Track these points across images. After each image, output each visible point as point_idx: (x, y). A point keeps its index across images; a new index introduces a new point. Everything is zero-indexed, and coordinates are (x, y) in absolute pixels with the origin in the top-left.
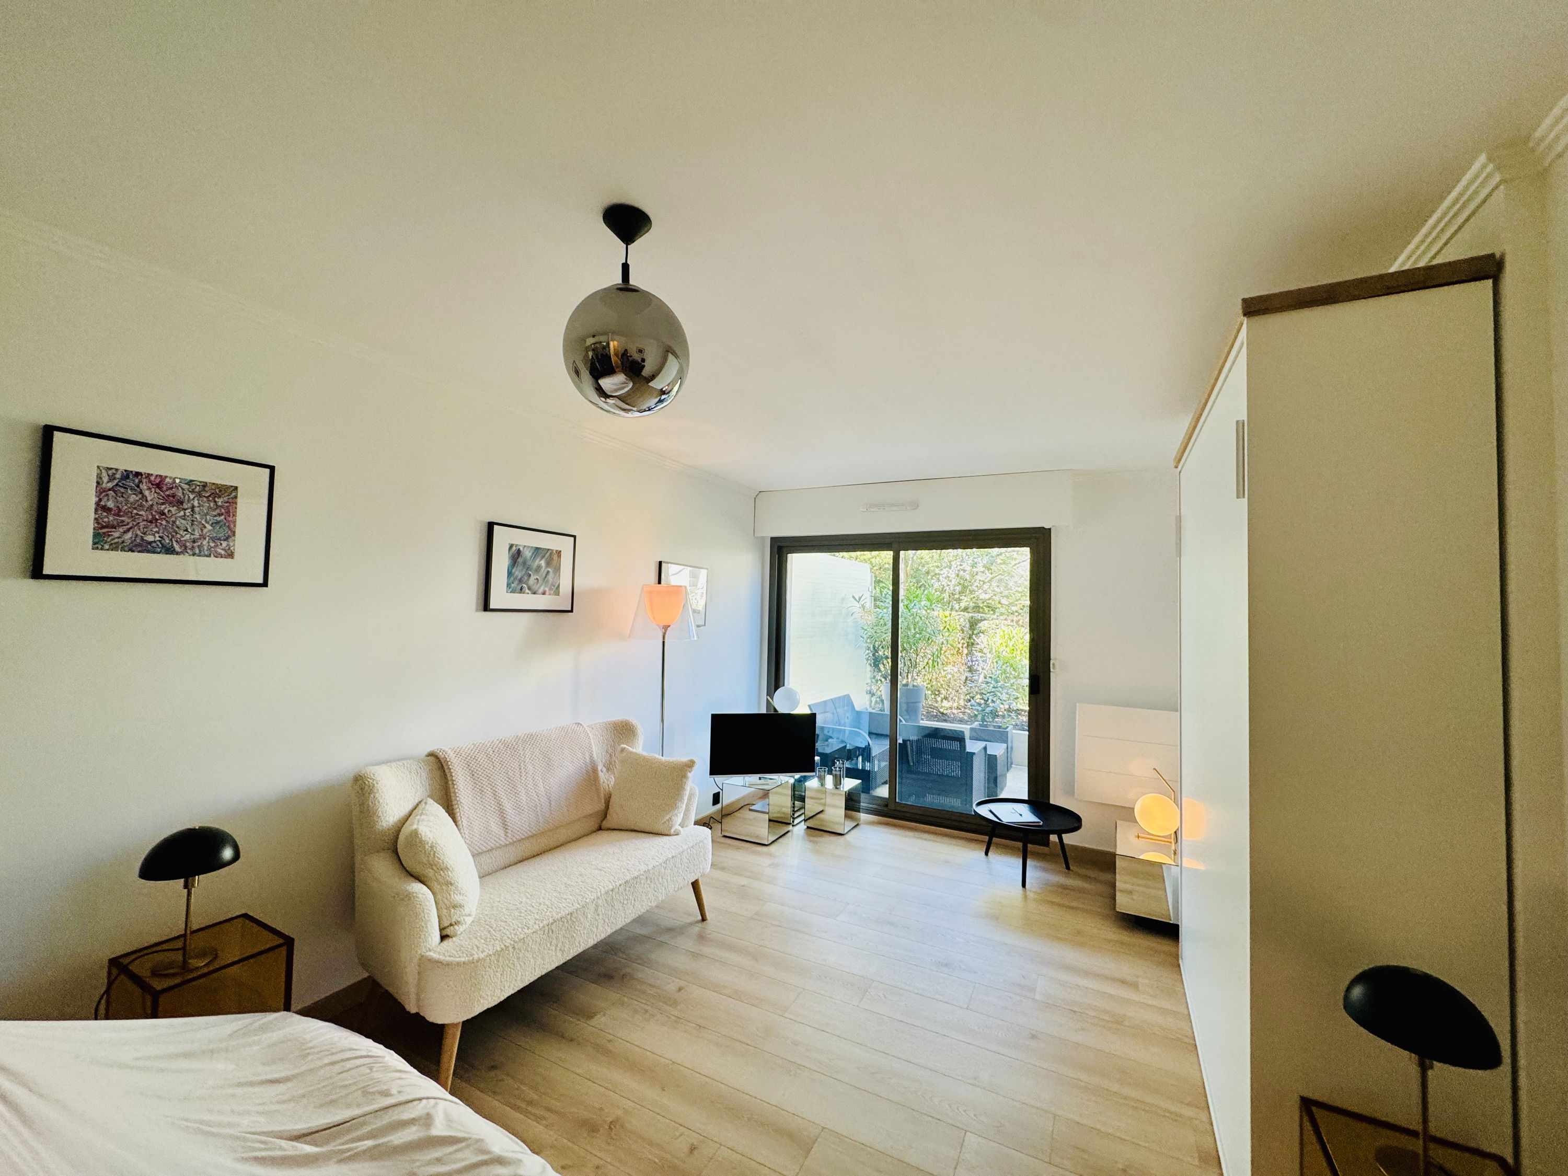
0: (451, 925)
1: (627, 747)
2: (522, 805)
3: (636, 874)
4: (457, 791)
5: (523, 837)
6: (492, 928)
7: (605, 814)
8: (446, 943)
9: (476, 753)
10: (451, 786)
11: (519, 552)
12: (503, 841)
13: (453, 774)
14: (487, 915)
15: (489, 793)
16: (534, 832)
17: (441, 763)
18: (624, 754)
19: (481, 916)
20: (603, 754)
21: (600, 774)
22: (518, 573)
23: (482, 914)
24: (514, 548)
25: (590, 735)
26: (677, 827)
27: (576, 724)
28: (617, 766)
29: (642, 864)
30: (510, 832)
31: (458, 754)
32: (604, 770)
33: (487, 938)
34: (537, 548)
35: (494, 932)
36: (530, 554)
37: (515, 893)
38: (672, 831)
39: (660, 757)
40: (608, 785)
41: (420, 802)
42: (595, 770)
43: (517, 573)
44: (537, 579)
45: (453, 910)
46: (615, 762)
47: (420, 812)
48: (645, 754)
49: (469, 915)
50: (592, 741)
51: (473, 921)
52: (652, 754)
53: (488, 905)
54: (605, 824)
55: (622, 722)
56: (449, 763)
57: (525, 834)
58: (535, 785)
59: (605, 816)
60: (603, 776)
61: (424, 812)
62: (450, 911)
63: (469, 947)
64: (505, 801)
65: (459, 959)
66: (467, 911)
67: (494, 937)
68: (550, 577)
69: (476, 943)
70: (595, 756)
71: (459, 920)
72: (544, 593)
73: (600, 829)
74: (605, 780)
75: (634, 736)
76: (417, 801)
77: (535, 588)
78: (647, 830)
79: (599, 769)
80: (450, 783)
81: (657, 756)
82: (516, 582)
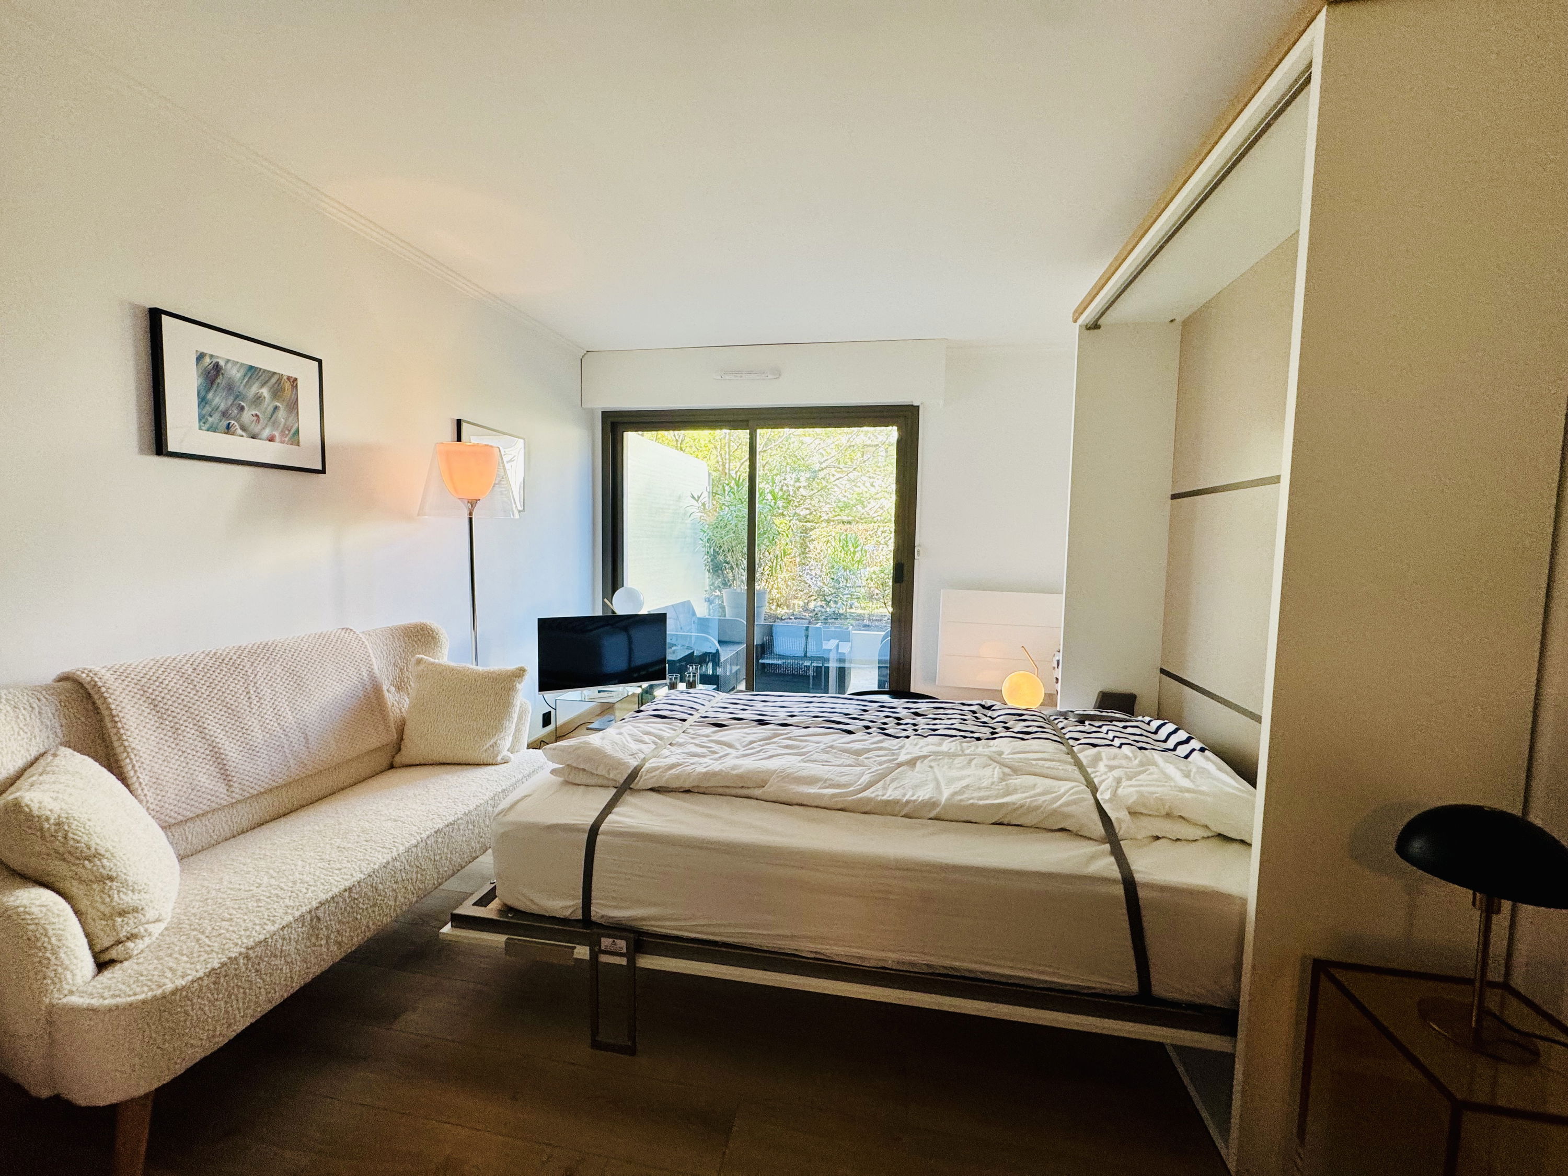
0: (119, 942)
1: (426, 657)
2: (256, 744)
3: (451, 819)
4: (122, 731)
5: (262, 790)
6: (203, 933)
7: (398, 747)
8: (107, 974)
9: (160, 672)
10: (109, 725)
11: (217, 367)
12: (224, 799)
13: (113, 707)
14: (195, 915)
15: (191, 732)
16: (280, 781)
17: (85, 689)
18: (421, 667)
19: (183, 917)
20: (390, 668)
21: (386, 694)
22: (219, 400)
23: (185, 914)
24: (207, 360)
25: (366, 643)
26: (505, 753)
27: (343, 629)
28: (413, 685)
29: (460, 805)
30: (236, 785)
31: (122, 674)
32: (393, 689)
33: (192, 953)
34: (251, 367)
35: (207, 941)
36: (239, 375)
37: (248, 872)
38: (499, 759)
39: (474, 667)
40: (400, 710)
41: (42, 755)
42: (377, 690)
43: (217, 400)
44: (257, 415)
45: (119, 920)
46: (408, 678)
47: (40, 770)
48: (453, 664)
49: (158, 920)
50: (370, 651)
51: (166, 929)
52: (463, 665)
53: (198, 898)
54: (398, 759)
55: (415, 626)
56: (103, 689)
57: (263, 784)
58: (278, 715)
59: (399, 750)
60: (391, 697)
61: (48, 769)
62: (114, 921)
63: (156, 973)
64: (223, 741)
65: (133, 998)
66: (151, 914)
67: (208, 949)
68: (281, 414)
69: (171, 964)
70: (376, 671)
71: (135, 931)
72: (271, 439)
73: (392, 767)
74: (395, 703)
75: (435, 644)
76: (34, 753)
77: (256, 429)
78: (464, 760)
79: (385, 688)
80: (107, 719)
81: (471, 666)
82: (217, 416)
